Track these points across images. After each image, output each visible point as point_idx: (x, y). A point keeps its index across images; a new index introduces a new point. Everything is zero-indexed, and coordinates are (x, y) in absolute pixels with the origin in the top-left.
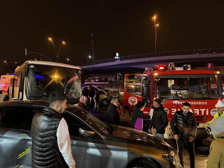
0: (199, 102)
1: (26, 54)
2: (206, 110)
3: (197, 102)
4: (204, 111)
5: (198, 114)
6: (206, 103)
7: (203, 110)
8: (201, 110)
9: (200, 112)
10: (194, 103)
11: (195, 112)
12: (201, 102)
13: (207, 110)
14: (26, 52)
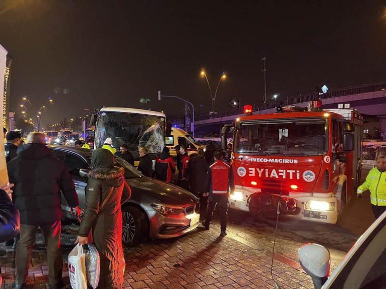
0: (286, 160)
1: (159, 99)
2: (296, 171)
3: (284, 160)
4: (293, 173)
5: (284, 177)
6: (296, 161)
7: (291, 172)
8: (288, 171)
9: (288, 174)
10: (279, 160)
11: (280, 174)
12: (288, 160)
13: (298, 171)
14: (159, 96)
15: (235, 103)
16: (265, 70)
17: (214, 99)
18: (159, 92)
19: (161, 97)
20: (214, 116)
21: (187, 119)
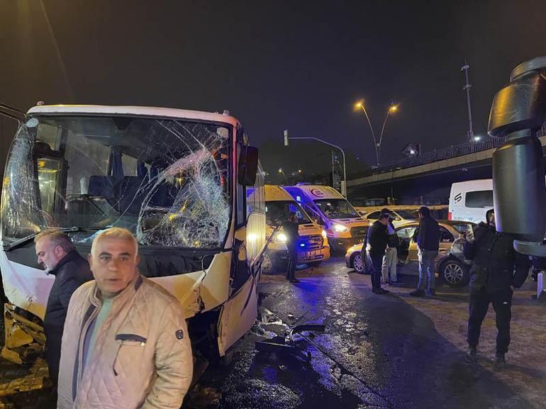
1: (286, 143)
14: (286, 138)
15: (412, 152)
16: (468, 86)
17: (378, 145)
18: (286, 133)
19: (289, 141)
20: (379, 171)
21: (335, 177)
